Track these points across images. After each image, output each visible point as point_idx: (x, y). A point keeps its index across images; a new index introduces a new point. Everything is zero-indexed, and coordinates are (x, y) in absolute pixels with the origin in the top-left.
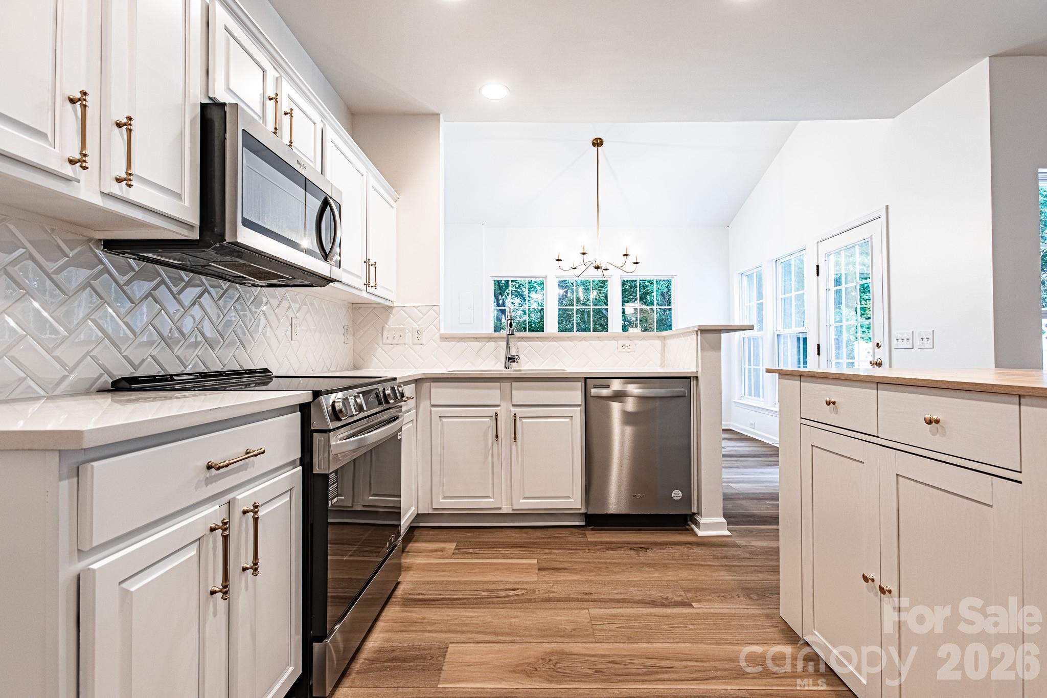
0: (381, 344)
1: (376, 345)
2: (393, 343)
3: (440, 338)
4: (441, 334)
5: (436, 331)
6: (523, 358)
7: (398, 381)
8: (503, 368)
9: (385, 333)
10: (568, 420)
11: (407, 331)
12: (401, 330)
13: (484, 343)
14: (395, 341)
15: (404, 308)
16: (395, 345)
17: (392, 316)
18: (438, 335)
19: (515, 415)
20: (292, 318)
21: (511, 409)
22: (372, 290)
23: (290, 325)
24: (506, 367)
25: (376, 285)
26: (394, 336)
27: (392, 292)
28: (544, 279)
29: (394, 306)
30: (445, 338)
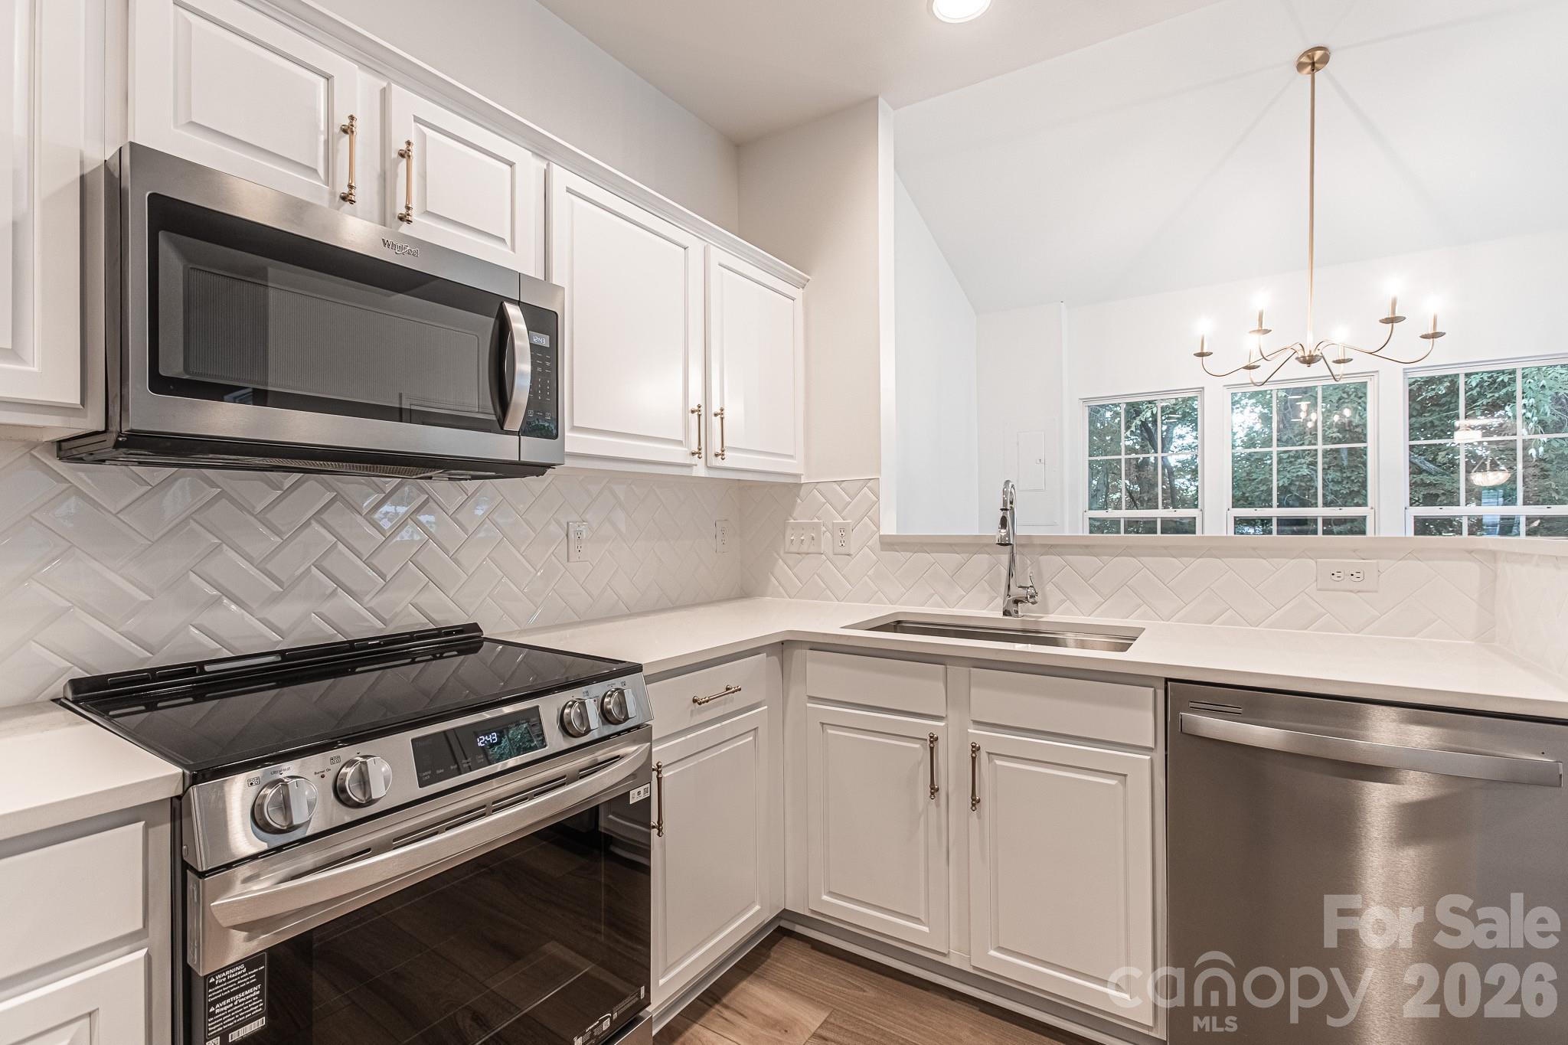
0: (782, 553)
1: (775, 554)
2: (801, 550)
3: (882, 543)
4: (880, 536)
5: (876, 529)
6: (1050, 592)
7: (646, 672)
8: (1000, 614)
9: (789, 532)
10: (1112, 782)
11: (824, 529)
12: (815, 527)
13: (965, 556)
14: (804, 548)
15: (819, 486)
16: (804, 555)
17: (799, 501)
18: (877, 536)
19: (975, 749)
20: (568, 523)
21: (969, 730)
22: (718, 462)
23: (564, 535)
24: (1006, 613)
25: (725, 453)
26: (802, 538)
27: (791, 457)
28: (1198, 395)
29: (803, 482)
30: (890, 544)
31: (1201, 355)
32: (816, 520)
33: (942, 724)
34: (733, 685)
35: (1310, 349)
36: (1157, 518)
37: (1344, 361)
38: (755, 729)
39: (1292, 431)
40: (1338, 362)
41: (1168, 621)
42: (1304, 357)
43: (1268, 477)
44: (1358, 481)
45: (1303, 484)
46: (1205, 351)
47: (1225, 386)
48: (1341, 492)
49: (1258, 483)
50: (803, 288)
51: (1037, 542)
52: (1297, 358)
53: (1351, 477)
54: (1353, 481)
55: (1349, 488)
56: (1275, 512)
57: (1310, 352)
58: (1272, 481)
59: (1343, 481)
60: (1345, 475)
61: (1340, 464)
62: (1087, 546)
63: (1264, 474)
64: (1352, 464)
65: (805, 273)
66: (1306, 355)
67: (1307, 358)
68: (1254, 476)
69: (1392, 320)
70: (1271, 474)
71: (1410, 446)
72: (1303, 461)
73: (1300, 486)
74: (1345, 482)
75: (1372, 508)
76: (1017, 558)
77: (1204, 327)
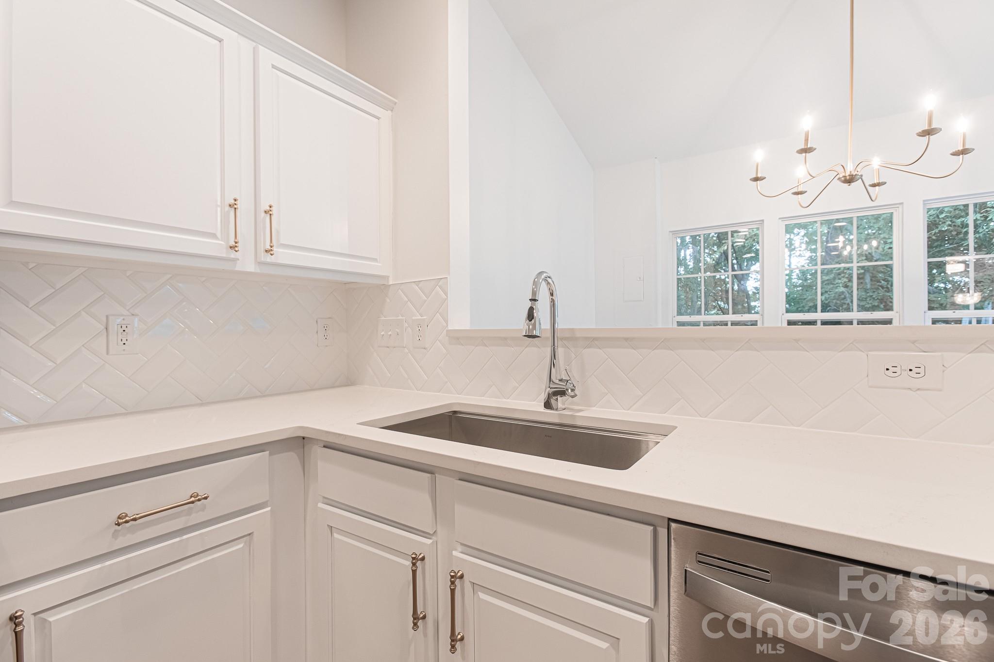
0: (376, 346)
1: (371, 349)
2: (390, 344)
3: (450, 338)
4: (449, 331)
5: (445, 325)
6: (590, 386)
8: (542, 408)
9: (380, 328)
11: (406, 325)
12: (399, 323)
14: (392, 342)
15: (402, 287)
16: (392, 348)
17: (388, 300)
18: (446, 331)
19: (454, 579)
20: (107, 317)
21: (455, 553)
22: (269, 259)
23: (102, 327)
24: (548, 405)
25: (274, 249)
26: (389, 333)
27: (375, 260)
28: (760, 227)
29: (391, 283)
30: (458, 338)
31: (756, 179)
32: (400, 318)
33: (429, 542)
34: (202, 494)
35: (850, 169)
36: (727, 321)
37: (879, 184)
38: (250, 534)
39: (831, 255)
40: (874, 185)
41: (706, 417)
42: (845, 176)
43: (814, 297)
44: (878, 299)
45: (838, 302)
46: (759, 175)
47: (780, 219)
48: (866, 306)
49: (807, 301)
50: (392, 111)
51: (578, 335)
52: (839, 179)
53: (872, 296)
54: (874, 298)
55: (871, 303)
56: (819, 316)
57: (851, 172)
58: (817, 300)
59: (866, 298)
60: (868, 295)
61: (865, 287)
62: (626, 339)
63: (811, 295)
64: (873, 287)
65: (394, 98)
66: (847, 175)
67: (848, 178)
68: (805, 297)
69: (928, 133)
70: (816, 295)
71: (928, 262)
72: (840, 281)
73: (836, 303)
74: (868, 299)
75: (897, 312)
76: (560, 352)
77: (759, 155)
